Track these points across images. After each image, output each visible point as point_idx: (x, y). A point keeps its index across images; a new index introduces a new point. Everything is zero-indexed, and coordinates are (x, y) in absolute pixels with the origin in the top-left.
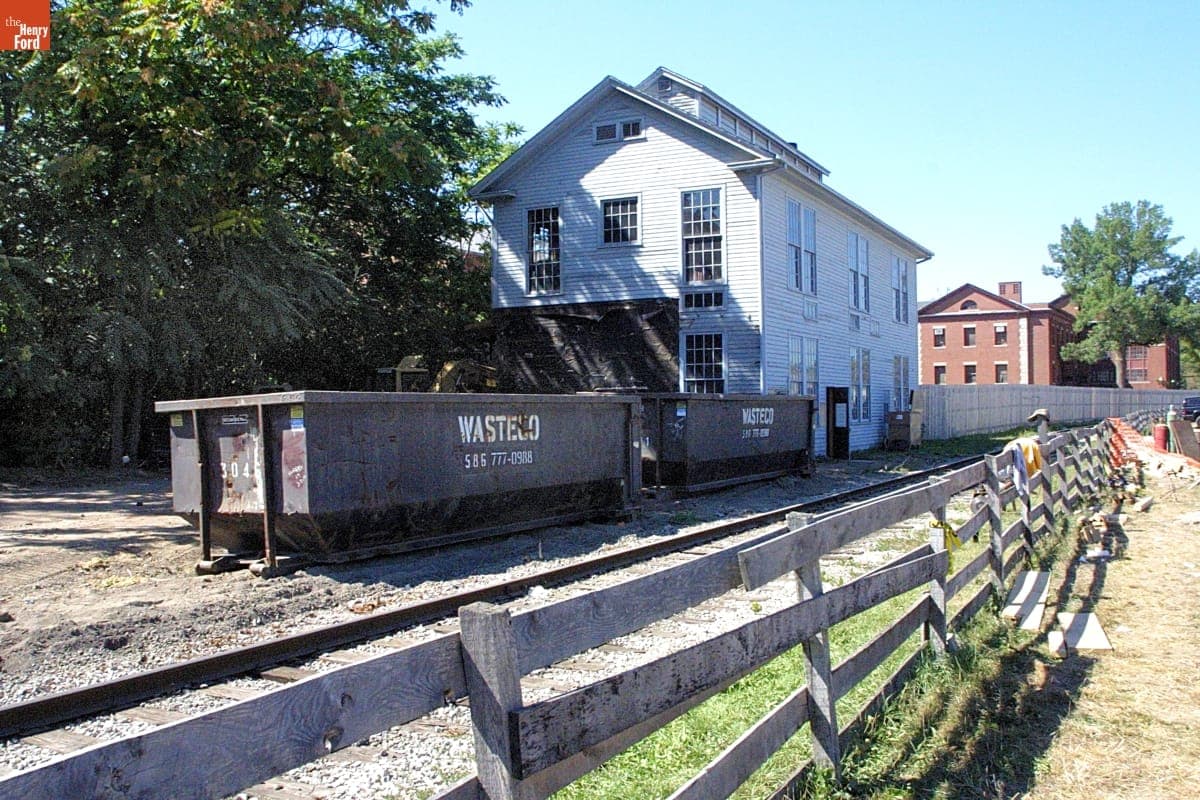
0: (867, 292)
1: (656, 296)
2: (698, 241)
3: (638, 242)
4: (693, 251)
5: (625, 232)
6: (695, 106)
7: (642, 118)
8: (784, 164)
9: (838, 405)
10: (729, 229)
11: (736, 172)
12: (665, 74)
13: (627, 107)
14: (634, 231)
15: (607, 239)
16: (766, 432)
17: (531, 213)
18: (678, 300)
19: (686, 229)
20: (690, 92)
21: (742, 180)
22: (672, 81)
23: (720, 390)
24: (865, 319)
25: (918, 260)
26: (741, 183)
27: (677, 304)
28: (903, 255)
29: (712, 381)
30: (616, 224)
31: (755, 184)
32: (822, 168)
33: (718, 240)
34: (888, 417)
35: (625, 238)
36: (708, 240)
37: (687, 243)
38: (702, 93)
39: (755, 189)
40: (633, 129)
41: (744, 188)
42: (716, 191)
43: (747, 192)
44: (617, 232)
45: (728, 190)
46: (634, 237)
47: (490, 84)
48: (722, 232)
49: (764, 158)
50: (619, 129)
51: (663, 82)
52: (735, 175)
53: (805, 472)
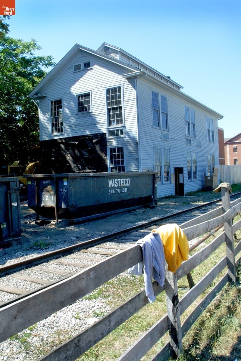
0: (194, 130)
1: (97, 133)
2: (113, 109)
3: (91, 111)
4: (111, 113)
5: (86, 107)
6: (118, 57)
7: (91, 60)
8: (145, 73)
9: (180, 174)
10: (125, 103)
11: (127, 79)
12: (106, 46)
13: (85, 56)
14: (89, 106)
15: (79, 111)
16: (126, 190)
17: (52, 102)
18: (106, 133)
19: (108, 104)
20: (116, 52)
21: (129, 82)
22: (109, 48)
23: (123, 170)
24: (193, 140)
25: (218, 119)
26: (129, 83)
27: (106, 135)
28: (211, 117)
29: (120, 167)
30: (82, 105)
31: (134, 83)
32: (180, 85)
33: (121, 108)
34: (205, 178)
35: (86, 110)
36: (117, 108)
37: (109, 110)
38: (120, 51)
39: (134, 85)
40: (87, 65)
41: (130, 85)
42: (119, 88)
43: (132, 87)
44: (83, 108)
45: (124, 86)
46: (89, 109)
47: (52, 59)
48: (122, 105)
49: (137, 72)
50: (82, 66)
51: (106, 49)
52: (126, 80)
53: (151, 206)
